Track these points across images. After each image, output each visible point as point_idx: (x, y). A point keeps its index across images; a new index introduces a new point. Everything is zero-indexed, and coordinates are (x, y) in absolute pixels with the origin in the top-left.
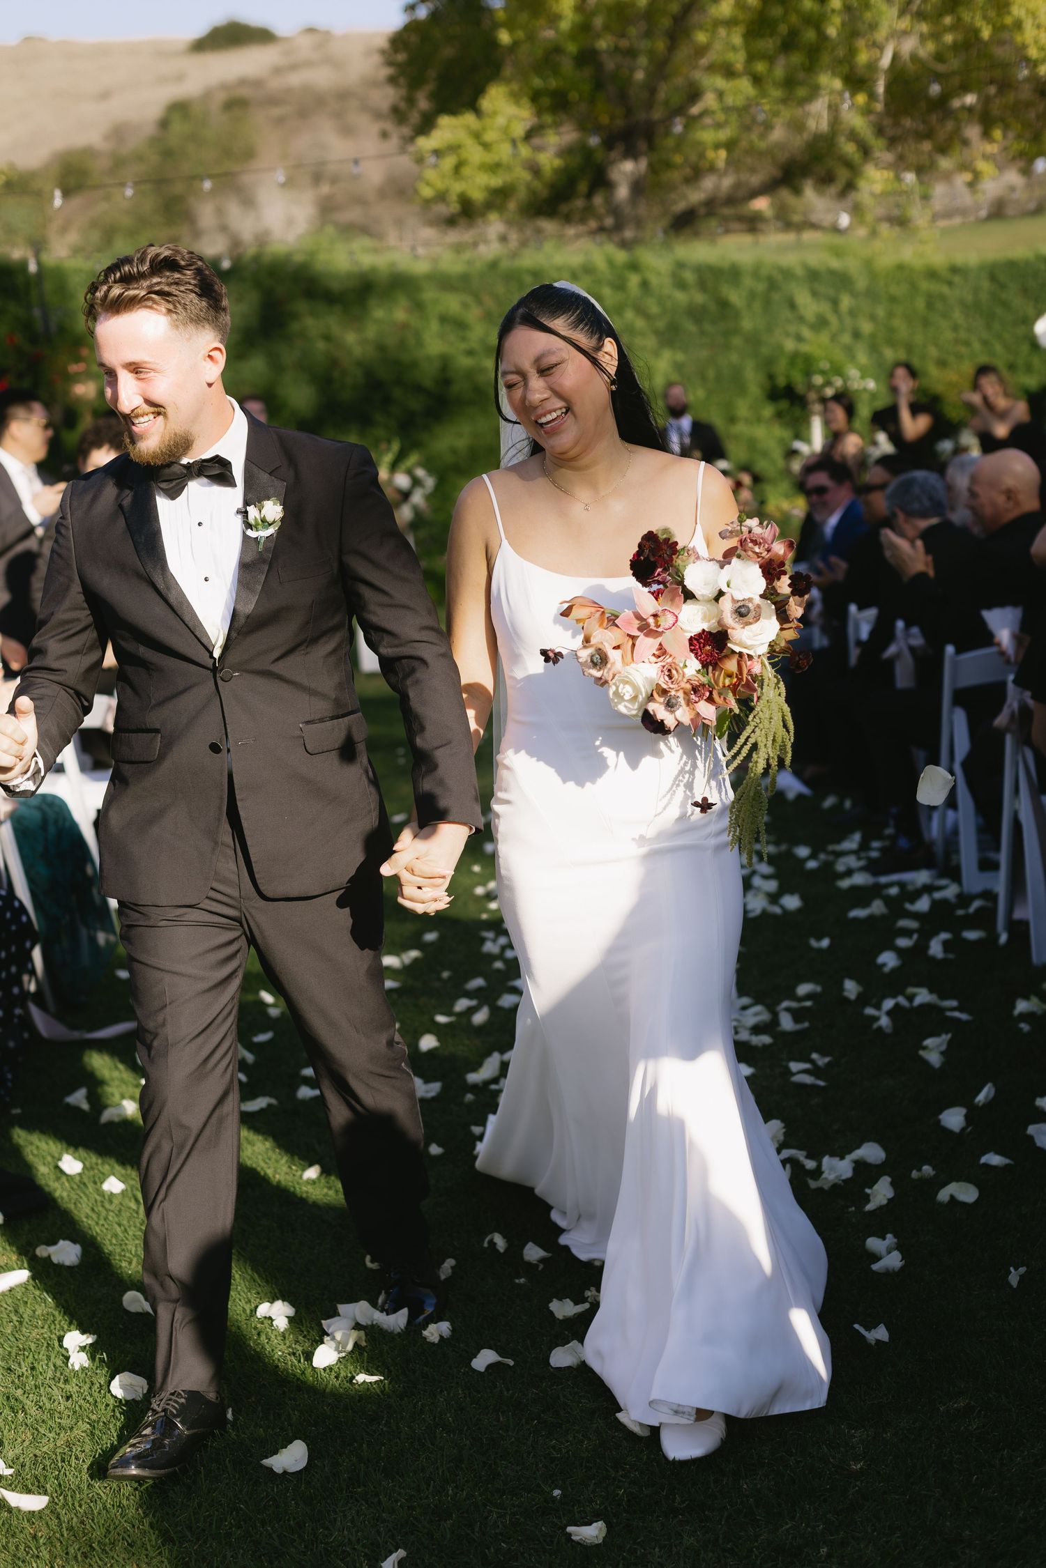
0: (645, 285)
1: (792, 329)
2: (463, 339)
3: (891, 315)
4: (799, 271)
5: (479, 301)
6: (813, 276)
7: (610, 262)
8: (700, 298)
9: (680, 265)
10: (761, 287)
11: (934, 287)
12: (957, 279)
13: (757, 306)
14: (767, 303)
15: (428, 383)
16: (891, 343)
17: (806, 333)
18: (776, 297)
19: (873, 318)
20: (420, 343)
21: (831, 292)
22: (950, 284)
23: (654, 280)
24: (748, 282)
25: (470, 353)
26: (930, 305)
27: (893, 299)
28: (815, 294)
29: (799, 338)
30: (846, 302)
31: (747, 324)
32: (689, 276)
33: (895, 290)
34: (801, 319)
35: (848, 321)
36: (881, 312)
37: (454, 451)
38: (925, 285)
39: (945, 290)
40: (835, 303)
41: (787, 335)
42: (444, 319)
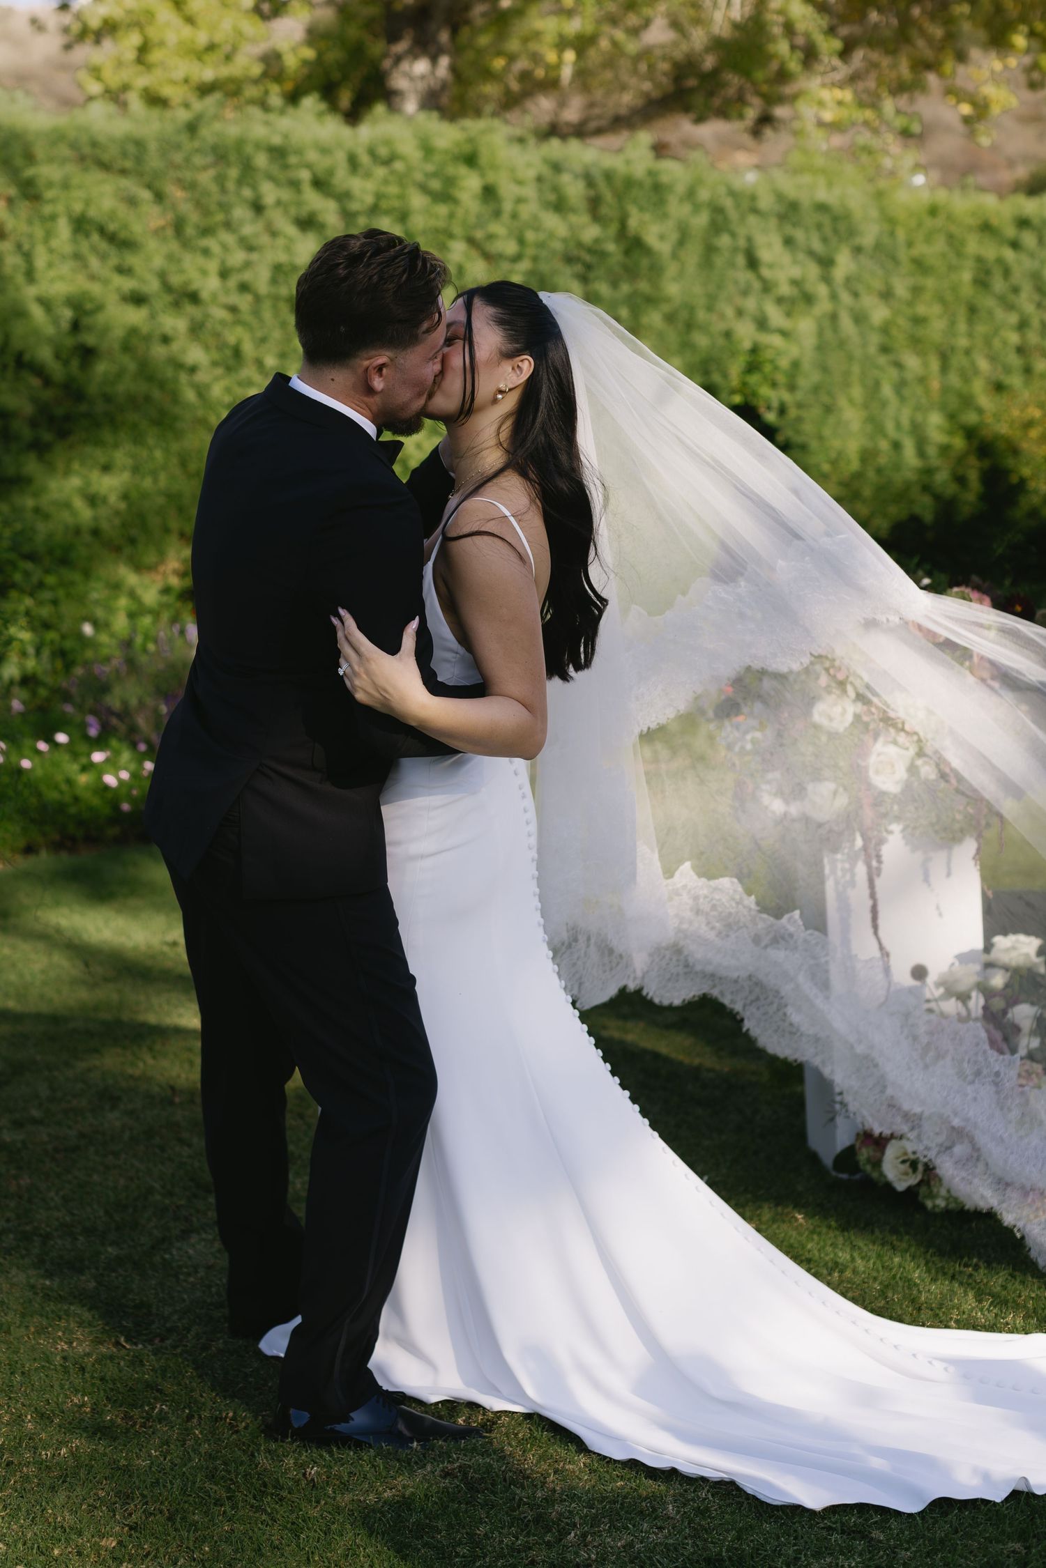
0: (489, 193)
1: (750, 304)
2: (122, 270)
3: (917, 291)
4: (766, 202)
5: (159, 197)
6: (789, 211)
7: (428, 150)
8: (591, 233)
9: (557, 167)
10: (701, 221)
11: (990, 251)
12: (1029, 239)
13: (692, 255)
14: (710, 250)
15: (45, 354)
16: (916, 343)
17: (775, 316)
18: (724, 241)
19: (887, 295)
20: (30, 275)
21: (817, 246)
22: (1015, 245)
23: (508, 190)
24: (677, 209)
25: (137, 299)
26: (982, 282)
27: (920, 266)
28: (789, 242)
29: (762, 324)
30: (844, 263)
31: (672, 289)
32: (575, 190)
33: (921, 249)
34: (767, 287)
35: (846, 298)
36: (901, 289)
37: (93, 500)
38: (974, 245)
39: (1009, 254)
40: (826, 263)
41: (740, 313)
42: (81, 225)
